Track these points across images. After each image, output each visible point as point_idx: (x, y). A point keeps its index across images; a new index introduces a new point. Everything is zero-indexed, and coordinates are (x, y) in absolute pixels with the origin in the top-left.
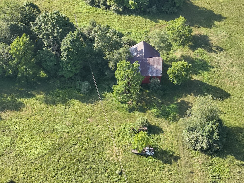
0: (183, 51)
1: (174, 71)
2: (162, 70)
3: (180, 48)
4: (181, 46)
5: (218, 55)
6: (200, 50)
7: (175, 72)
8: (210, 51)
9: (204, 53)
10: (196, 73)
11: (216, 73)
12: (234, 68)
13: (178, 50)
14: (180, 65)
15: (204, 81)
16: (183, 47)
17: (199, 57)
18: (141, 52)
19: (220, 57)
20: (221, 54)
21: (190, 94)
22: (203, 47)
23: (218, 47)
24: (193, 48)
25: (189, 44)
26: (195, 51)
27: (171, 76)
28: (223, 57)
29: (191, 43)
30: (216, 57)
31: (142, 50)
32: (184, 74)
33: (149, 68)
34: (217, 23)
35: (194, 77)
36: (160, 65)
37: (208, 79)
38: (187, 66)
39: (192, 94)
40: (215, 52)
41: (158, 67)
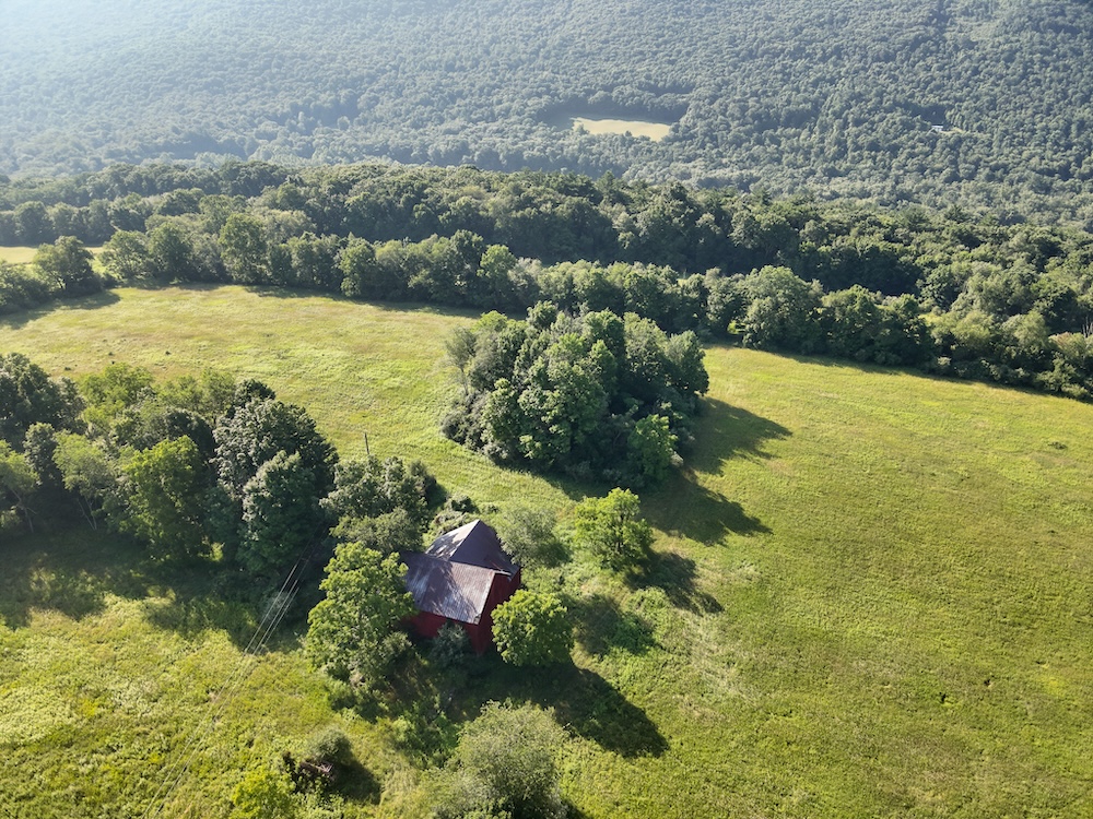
0: (606, 584)
2: (482, 607)
3: (602, 575)
4: (608, 571)
5: (702, 621)
6: (654, 593)
8: (682, 602)
9: (661, 606)
10: (597, 648)
11: (668, 667)
12: (733, 671)
13: (597, 578)
15: (612, 681)
16: (612, 576)
17: (639, 612)
18: (455, 545)
19: (703, 627)
20: (708, 619)
21: (544, 707)
22: (665, 588)
23: (709, 598)
24: (635, 582)
25: (632, 572)
26: (640, 593)
28: (715, 630)
29: (636, 570)
30: (693, 626)
31: (459, 542)
35: (580, 657)
36: (482, 591)
37: (633, 678)
38: (549, 609)
39: (552, 709)
40: (695, 610)
41: (476, 594)
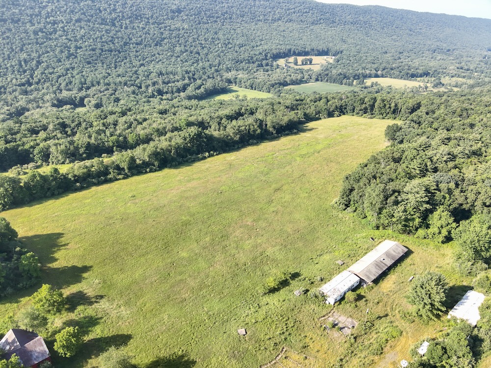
0: (62, 318)
1: (61, 344)
2: (47, 350)
3: (57, 317)
4: (58, 314)
5: (100, 303)
6: (80, 308)
7: (64, 344)
8: (91, 303)
9: (86, 309)
10: (87, 333)
11: (107, 322)
12: (122, 308)
13: (56, 319)
14: (65, 334)
15: (98, 337)
16: (61, 314)
17: (82, 315)
18: (13, 342)
19: (103, 305)
20: (102, 301)
21: (91, 358)
22: (81, 304)
23: (96, 296)
24: (72, 309)
25: (66, 308)
26: (75, 311)
27: (61, 351)
28: (107, 303)
29: (66, 306)
30: (100, 307)
31: (14, 340)
32: (75, 341)
33: (31, 355)
34: (85, 275)
35: (86, 338)
36: (43, 346)
37: (102, 332)
38: (74, 331)
39: (93, 357)
40: (96, 302)
41: (41, 348)
